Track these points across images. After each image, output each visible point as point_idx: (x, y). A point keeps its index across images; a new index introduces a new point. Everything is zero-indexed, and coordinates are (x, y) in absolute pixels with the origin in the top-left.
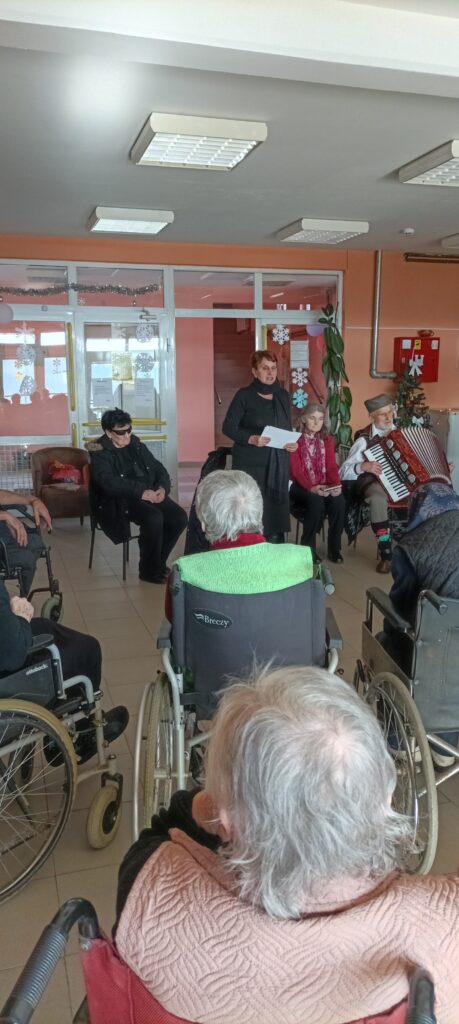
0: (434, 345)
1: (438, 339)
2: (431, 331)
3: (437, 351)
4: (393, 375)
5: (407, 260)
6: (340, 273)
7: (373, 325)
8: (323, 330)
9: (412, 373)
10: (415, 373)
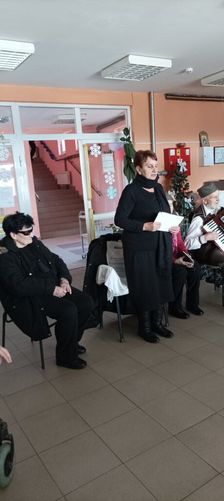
0: (187, 152)
1: (189, 148)
2: (184, 144)
3: (189, 156)
4: (166, 173)
5: (167, 99)
6: (128, 108)
7: (151, 141)
8: (123, 146)
9: (181, 170)
10: (183, 170)
